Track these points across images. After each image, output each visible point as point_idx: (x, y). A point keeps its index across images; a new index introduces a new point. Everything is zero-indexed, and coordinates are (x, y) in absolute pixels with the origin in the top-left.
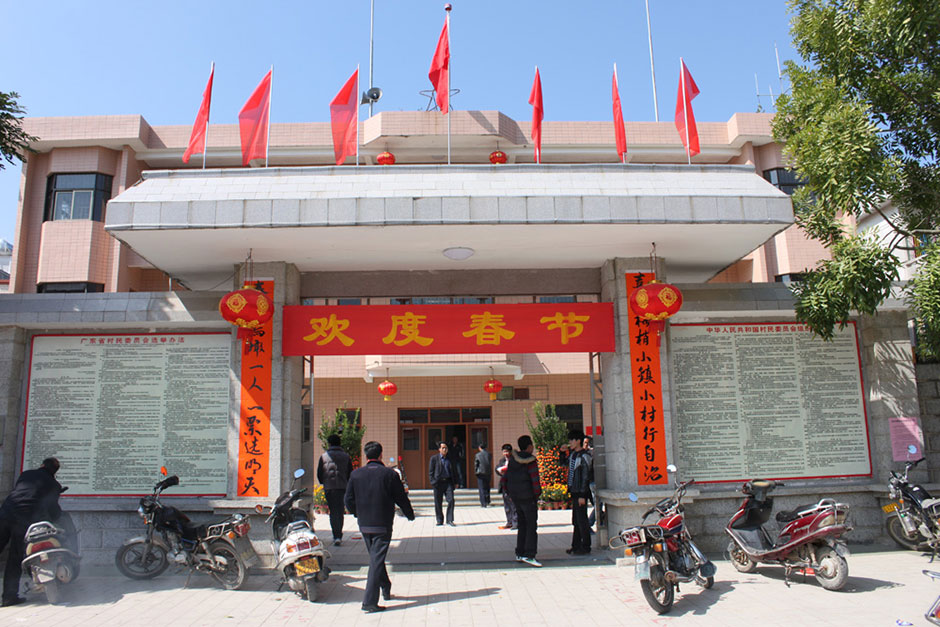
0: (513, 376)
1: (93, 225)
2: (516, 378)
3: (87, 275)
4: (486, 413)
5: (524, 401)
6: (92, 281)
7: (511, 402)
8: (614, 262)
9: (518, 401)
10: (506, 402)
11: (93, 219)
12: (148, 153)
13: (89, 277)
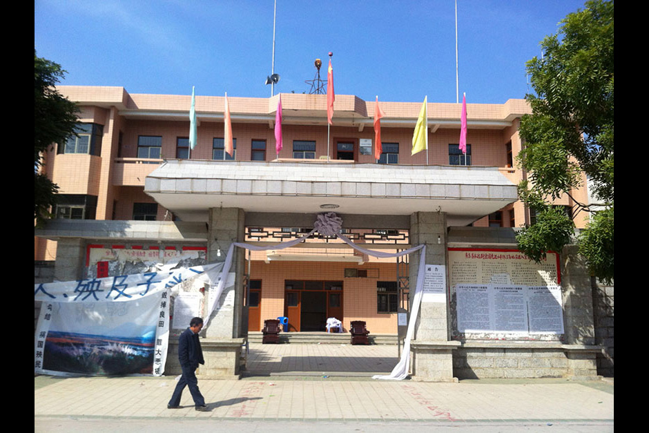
0: (357, 263)
1: (91, 158)
2: (359, 264)
3: (86, 190)
4: (340, 284)
5: (364, 278)
6: (90, 194)
7: (356, 278)
8: (418, 213)
9: (360, 278)
10: (353, 278)
11: (91, 153)
12: (127, 111)
13: (88, 191)
